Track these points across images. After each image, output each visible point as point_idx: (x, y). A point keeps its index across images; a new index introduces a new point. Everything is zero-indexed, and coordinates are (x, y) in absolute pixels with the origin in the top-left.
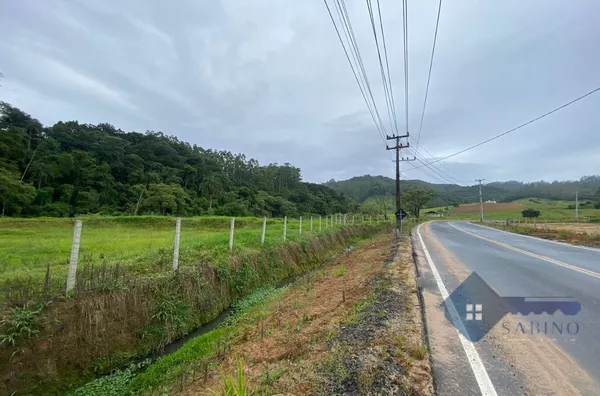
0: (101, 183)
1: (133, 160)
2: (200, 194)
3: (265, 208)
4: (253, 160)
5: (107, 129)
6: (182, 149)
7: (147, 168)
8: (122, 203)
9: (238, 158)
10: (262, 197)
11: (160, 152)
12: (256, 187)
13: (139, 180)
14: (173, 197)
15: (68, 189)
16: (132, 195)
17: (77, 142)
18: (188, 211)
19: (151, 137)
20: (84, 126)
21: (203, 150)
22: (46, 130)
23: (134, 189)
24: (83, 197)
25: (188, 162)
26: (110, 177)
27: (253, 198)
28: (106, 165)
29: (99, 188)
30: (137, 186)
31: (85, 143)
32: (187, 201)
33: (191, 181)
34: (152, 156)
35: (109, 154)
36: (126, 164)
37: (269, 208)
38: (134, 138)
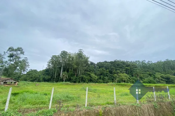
0: (107, 75)
1: (113, 68)
2: (132, 76)
3: (162, 80)
4: (149, 61)
5: (106, 62)
6: (123, 63)
7: (116, 70)
8: (113, 80)
9: (142, 62)
10: (158, 75)
11: (118, 65)
12: (154, 71)
13: (115, 73)
14: (125, 77)
15: (102, 76)
16: (114, 77)
17: (101, 66)
18: (130, 81)
19: (115, 61)
20: (102, 62)
21: (129, 62)
22: (96, 65)
23: (114, 76)
24: (105, 78)
25: (126, 66)
26: (109, 73)
27: (154, 76)
28: (108, 70)
29: (107, 76)
30: (115, 75)
31: (103, 66)
32: (129, 79)
33: (128, 72)
34: (117, 66)
35: (107, 67)
36: (111, 69)
37: (164, 79)
38: (111, 63)
